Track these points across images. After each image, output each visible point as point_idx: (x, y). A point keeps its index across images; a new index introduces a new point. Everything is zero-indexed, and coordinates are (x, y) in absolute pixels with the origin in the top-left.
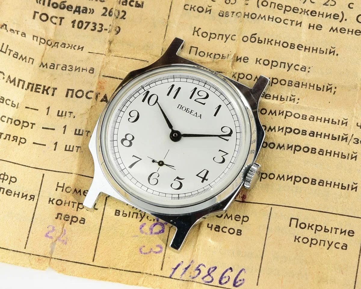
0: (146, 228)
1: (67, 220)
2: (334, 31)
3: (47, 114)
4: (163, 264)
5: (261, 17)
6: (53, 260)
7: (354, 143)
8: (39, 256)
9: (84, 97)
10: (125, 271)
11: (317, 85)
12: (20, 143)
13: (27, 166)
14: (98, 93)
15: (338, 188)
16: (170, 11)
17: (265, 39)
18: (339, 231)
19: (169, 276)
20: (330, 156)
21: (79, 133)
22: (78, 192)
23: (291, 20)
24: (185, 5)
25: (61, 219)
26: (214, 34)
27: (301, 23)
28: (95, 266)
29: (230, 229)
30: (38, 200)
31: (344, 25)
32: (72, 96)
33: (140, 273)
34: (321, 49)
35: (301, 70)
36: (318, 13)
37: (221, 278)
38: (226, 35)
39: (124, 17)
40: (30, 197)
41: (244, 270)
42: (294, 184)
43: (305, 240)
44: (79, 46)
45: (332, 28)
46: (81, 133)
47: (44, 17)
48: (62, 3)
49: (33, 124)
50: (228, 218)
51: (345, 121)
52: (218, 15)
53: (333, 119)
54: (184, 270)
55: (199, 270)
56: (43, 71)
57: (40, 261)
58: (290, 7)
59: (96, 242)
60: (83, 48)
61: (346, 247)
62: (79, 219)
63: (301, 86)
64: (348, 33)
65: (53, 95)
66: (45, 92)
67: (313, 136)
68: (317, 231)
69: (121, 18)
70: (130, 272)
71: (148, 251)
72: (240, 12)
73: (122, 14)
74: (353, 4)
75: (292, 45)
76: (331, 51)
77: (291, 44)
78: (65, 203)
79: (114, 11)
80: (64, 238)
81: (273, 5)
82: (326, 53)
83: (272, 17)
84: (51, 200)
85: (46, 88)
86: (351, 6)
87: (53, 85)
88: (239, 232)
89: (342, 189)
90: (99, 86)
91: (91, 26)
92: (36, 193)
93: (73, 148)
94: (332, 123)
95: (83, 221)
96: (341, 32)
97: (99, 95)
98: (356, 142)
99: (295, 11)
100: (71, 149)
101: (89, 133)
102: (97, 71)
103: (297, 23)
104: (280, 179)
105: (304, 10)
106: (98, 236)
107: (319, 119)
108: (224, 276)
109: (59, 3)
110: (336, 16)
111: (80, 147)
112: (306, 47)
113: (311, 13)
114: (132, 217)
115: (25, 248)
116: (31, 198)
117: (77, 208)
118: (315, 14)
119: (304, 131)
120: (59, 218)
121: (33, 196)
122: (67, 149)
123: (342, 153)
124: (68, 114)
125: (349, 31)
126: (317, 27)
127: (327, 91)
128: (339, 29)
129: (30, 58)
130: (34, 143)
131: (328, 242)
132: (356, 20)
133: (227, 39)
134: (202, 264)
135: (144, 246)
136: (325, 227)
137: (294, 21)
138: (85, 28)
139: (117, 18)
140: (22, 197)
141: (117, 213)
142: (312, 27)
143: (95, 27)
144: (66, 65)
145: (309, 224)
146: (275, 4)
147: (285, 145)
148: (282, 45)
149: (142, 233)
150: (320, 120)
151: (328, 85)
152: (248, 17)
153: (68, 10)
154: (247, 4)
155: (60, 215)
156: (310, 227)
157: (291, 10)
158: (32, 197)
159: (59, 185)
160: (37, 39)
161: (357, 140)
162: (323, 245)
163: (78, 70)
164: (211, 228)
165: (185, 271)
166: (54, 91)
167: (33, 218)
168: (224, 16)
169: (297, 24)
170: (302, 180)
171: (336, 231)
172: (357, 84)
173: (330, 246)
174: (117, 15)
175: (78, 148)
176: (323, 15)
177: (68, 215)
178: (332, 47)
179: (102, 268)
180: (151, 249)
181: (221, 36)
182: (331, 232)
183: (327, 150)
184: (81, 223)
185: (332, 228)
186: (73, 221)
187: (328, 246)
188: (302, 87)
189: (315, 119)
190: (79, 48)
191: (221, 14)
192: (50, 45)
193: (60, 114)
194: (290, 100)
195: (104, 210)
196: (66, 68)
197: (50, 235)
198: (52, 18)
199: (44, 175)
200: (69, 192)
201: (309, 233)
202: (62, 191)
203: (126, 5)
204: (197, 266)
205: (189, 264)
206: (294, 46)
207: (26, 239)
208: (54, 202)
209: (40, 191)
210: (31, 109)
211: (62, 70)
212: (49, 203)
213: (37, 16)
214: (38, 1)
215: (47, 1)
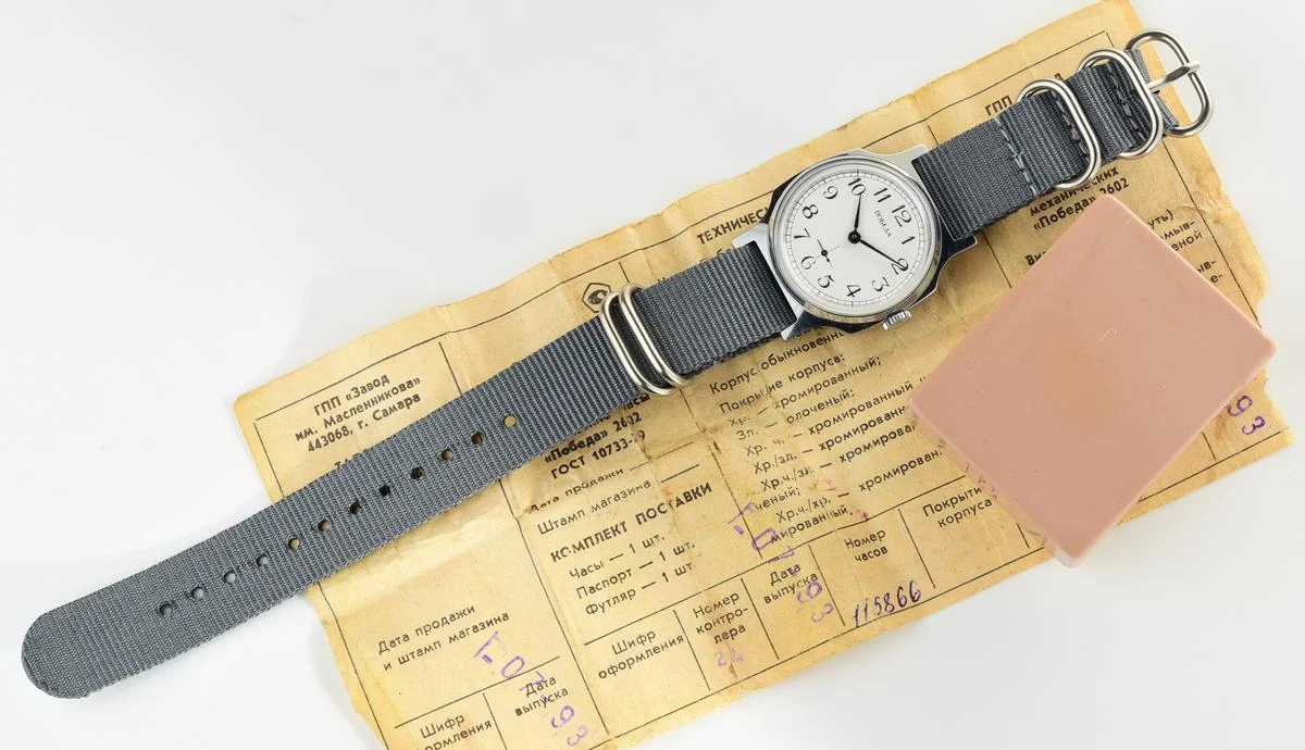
0: (804, 596)
1: (727, 638)
3: (635, 553)
4: (842, 619)
6: (742, 683)
8: (727, 688)
9: (658, 514)
12: (631, 597)
13: (654, 613)
14: (669, 501)
18: (973, 492)
19: (855, 627)
21: (679, 551)
22: (719, 605)
25: (721, 641)
26: (732, 380)
28: (783, 662)
30: (687, 638)
32: (645, 521)
33: (828, 641)
35: (836, 362)
37: (899, 601)
38: (744, 375)
39: (639, 419)
40: (678, 639)
42: (904, 474)
43: (950, 520)
44: (617, 471)
46: (681, 550)
47: (564, 470)
48: (571, 445)
49: (628, 571)
50: (866, 542)
53: (896, 390)
54: (865, 612)
55: (878, 604)
56: (600, 514)
57: (732, 692)
59: (767, 638)
61: (989, 502)
62: (738, 629)
63: (845, 377)
65: (625, 531)
66: (616, 533)
67: (890, 418)
68: (954, 505)
69: (637, 422)
70: (818, 647)
71: (820, 617)
73: (635, 417)
75: (811, 344)
78: (714, 624)
79: (625, 420)
80: (737, 657)
84: (699, 629)
85: (615, 529)
87: (619, 522)
90: (665, 494)
91: (614, 448)
92: (681, 634)
93: (684, 569)
97: (671, 503)
100: (683, 571)
101: (689, 545)
102: (652, 482)
104: (889, 477)
106: (765, 631)
108: (900, 598)
109: (568, 447)
111: (690, 563)
112: (824, 338)
114: (784, 594)
115: (710, 690)
116: (680, 640)
117: (729, 621)
120: (719, 641)
122: (679, 573)
124: (655, 540)
127: (872, 366)
129: (579, 513)
130: (643, 588)
131: (971, 508)
133: (748, 377)
134: (876, 597)
135: (814, 614)
136: (959, 496)
138: (610, 453)
139: (633, 424)
140: (671, 646)
141: (768, 600)
143: (618, 446)
144: (617, 495)
145: (943, 503)
147: (871, 443)
149: (804, 603)
150: (885, 398)
153: (582, 447)
155: (718, 638)
156: (946, 504)
158: (680, 638)
159: (696, 612)
160: (571, 493)
162: (968, 513)
163: (633, 492)
164: (860, 559)
166: (624, 527)
167: (695, 657)
170: (909, 467)
171: (970, 494)
173: (975, 510)
174: (631, 421)
175: (689, 565)
177: (725, 633)
179: (791, 660)
180: (822, 612)
181: (740, 379)
182: (967, 498)
184: (743, 631)
185: (965, 494)
186: (734, 635)
187: (973, 512)
188: (847, 378)
189: (880, 400)
190: (618, 473)
192: (587, 488)
193: (647, 545)
194: (845, 397)
195: (754, 605)
196: (618, 497)
197: (722, 662)
199: (675, 611)
200: (710, 611)
201: (949, 511)
202: (703, 614)
203: (632, 406)
204: (874, 601)
205: (865, 605)
206: (813, 345)
207: (704, 681)
209: (683, 629)
210: (616, 558)
211: (616, 501)
212: (699, 633)
213: (557, 473)
214: (547, 460)
215: (555, 453)
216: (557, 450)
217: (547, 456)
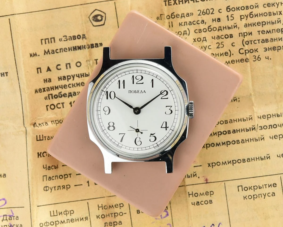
2: (228, 64)
7: (260, 129)
12: (67, 188)
15: (259, 160)
18: (267, 186)
20: (249, 142)
29: (205, 201)
31: (232, 58)
36: (215, 54)
41: (221, 223)
42: (233, 165)
43: (250, 197)
45: (226, 62)
47: (52, 107)
48: (60, 94)
50: (202, 195)
51: (250, 117)
53: (243, 119)
61: (274, 194)
64: (237, 63)
67: (235, 133)
68: (255, 190)
74: (234, 43)
86: (233, 45)
88: (211, 202)
89: (261, 160)
94: (243, 121)
96: (232, 63)
98: (261, 129)
104: (224, 164)
109: (57, 94)
110: (226, 54)
119: (229, 131)
123: (255, 138)
125: (237, 61)
127: (234, 101)
128: (230, 62)
131: (263, 194)
132: (239, 53)
136: (259, 186)
145: (249, 187)
147: (220, 143)
150: (236, 121)
151: (234, 98)
153: (65, 97)
160: (54, 123)
161: (261, 127)
162: (261, 197)
164: (194, 204)
170: (237, 162)
171: (266, 186)
172: (251, 93)
173: (265, 196)
176: (218, 55)
182: (263, 188)
183: (246, 139)
185: (263, 185)
187: (264, 197)
189: (233, 121)
198: (57, 105)
199: (88, 203)
201: (251, 192)
208: (100, 217)
213: (49, 107)
214: (46, 98)
215: (50, 96)
216: (52, 95)
217: (46, 96)
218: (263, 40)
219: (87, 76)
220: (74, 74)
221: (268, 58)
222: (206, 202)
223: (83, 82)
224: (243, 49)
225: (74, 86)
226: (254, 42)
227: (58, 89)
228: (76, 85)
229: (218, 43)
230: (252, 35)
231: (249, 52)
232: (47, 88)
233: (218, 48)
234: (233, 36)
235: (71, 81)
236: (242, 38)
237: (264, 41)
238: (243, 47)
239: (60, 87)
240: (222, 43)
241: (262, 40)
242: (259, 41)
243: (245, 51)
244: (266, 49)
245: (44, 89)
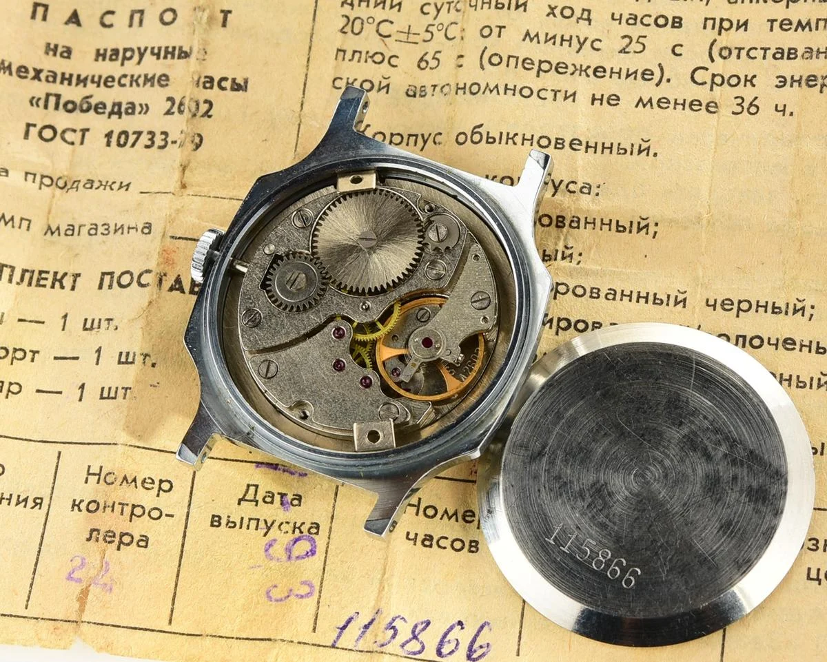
0: (278, 550)
1: (110, 542)
2: (644, 106)
3: (63, 329)
4: (316, 619)
5: (490, 89)
6: (85, 627)
8: (55, 620)
9: (135, 284)
10: (237, 638)
11: (618, 222)
12: (10, 394)
13: (26, 440)
14: (162, 274)
16: (304, 94)
17: (501, 133)
19: (330, 644)
21: (127, 359)
22: (132, 482)
23: (553, 90)
24: (335, 80)
25: (97, 540)
26: (398, 134)
27: (574, 94)
28: (174, 633)
29: (454, 541)
30: (49, 506)
31: (664, 91)
32: (110, 287)
33: (269, 640)
34: (619, 144)
35: (581, 192)
36: (610, 70)
37: (441, 643)
38: (423, 135)
39: (210, 114)
40: (34, 501)
41: (489, 624)
44: (121, 183)
45: (641, 100)
46: (130, 360)
47: (48, 134)
48: (85, 101)
49: (35, 352)
50: (450, 518)
51: (681, 297)
52: (405, 95)
53: (655, 294)
54: (362, 630)
55: (393, 628)
56: (53, 243)
57: (58, 632)
58: (549, 62)
59: (174, 583)
60: (128, 185)
62: (137, 538)
63: (584, 224)
64: (675, 108)
65: (73, 288)
66: (57, 284)
69: (203, 116)
70: (247, 641)
71: (283, 596)
72: (448, 85)
73: (204, 108)
74: (681, 46)
75: (559, 141)
76: (642, 149)
77: (557, 139)
78: (105, 507)
79: (186, 102)
80: (105, 579)
81: (513, 61)
82: (631, 153)
83: (513, 88)
84: (77, 503)
85: (59, 277)
86: (678, 50)
87: (72, 270)
88: (474, 546)
90: (164, 259)
91: (144, 139)
92: (45, 494)
93: (116, 392)
94: (654, 303)
95: (144, 541)
96: (659, 106)
97: (164, 278)
99: (560, 70)
100: (112, 395)
101: (147, 358)
102: (157, 229)
103: (566, 94)
105: (578, 67)
106: (179, 571)
107: (625, 296)
108: (446, 640)
109: (78, 101)
110: (646, 75)
111: (130, 388)
112: (587, 142)
113: (595, 71)
114: (248, 528)
115: (26, 608)
116: (37, 504)
117: (131, 516)
118: (602, 74)
119: (595, 325)
120: (94, 539)
121: (39, 498)
122: (105, 395)
124: (104, 324)
125: (676, 103)
126: (609, 99)
127: (638, 232)
128: (655, 102)
129: (22, 219)
130: (38, 391)
132: (690, 80)
133: (425, 142)
134: (399, 616)
135: (275, 586)
137: (559, 91)
138: (133, 145)
139: (194, 115)
140: (17, 504)
141: (216, 521)
142: (599, 101)
143: (152, 140)
144: (96, 225)
146: (517, 58)
148: (538, 142)
149: (271, 560)
150: (628, 298)
151: (639, 220)
152: (464, 93)
153: (97, 113)
154: (461, 66)
155: (95, 533)
157: (551, 69)
158: (38, 501)
159: (91, 472)
160: (34, 179)
163: (120, 231)
164: (415, 540)
165: (363, 633)
166: (75, 281)
167: (41, 544)
168: (418, 95)
169: (566, 98)
172: (700, 213)
174: (193, 109)
175: (126, 391)
176: (619, 73)
177: (112, 532)
178: (642, 140)
179: (189, 637)
180: (291, 590)
181: (413, 139)
184: (142, 547)
186: (124, 544)
188: (585, 228)
189: (618, 296)
190: (121, 187)
191: (411, 93)
192: (62, 188)
193: (88, 326)
194: (563, 258)
195: (188, 516)
196: (96, 229)
197: (75, 575)
198: (64, 132)
199: (60, 453)
200: (113, 483)
202: (98, 483)
203: (211, 88)
204: (390, 620)
205: (371, 618)
206: (562, 144)
207: (28, 589)
208: (83, 506)
209: (53, 488)
210: (30, 321)
211: (90, 235)
212: (73, 510)
213: (34, 132)
214: (33, 102)
215: (52, 100)
216: (58, 96)
217: (37, 96)
218: (780, 51)
219: (183, 58)
220: (147, 46)
221: (784, 111)
222: (458, 545)
223: (164, 75)
224: (707, 69)
225: (134, 84)
226: (748, 54)
227: (85, 86)
228: (141, 81)
229: (630, 37)
230: (746, 30)
231: (726, 82)
232: (49, 71)
233: (623, 51)
234: (682, 22)
235: (131, 68)
236: (711, 34)
237: (782, 54)
238: (708, 63)
239: (93, 82)
240: (641, 40)
241: (777, 49)
242: (765, 53)
243: (714, 76)
244: (783, 80)
245: (38, 72)
